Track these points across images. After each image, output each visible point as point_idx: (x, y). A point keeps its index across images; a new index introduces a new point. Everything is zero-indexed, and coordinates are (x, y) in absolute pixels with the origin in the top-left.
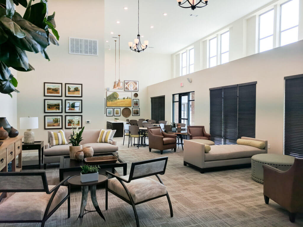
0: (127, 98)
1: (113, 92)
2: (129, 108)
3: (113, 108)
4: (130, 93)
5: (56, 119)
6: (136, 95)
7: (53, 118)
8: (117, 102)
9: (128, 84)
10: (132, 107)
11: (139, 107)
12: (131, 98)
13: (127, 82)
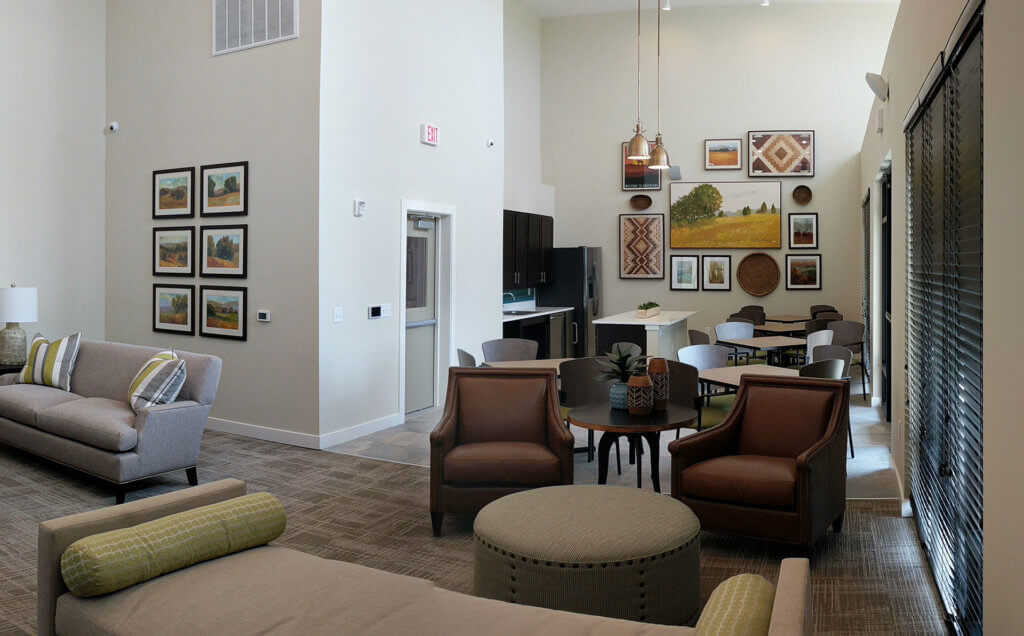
0: (759, 207)
1: (697, 185)
2: (773, 254)
3: (700, 253)
4: (774, 186)
5: (178, 296)
6: (803, 195)
7: (172, 295)
8: (715, 228)
9: (766, 145)
10: (785, 250)
11: (817, 248)
12: (777, 206)
13: (759, 135)
